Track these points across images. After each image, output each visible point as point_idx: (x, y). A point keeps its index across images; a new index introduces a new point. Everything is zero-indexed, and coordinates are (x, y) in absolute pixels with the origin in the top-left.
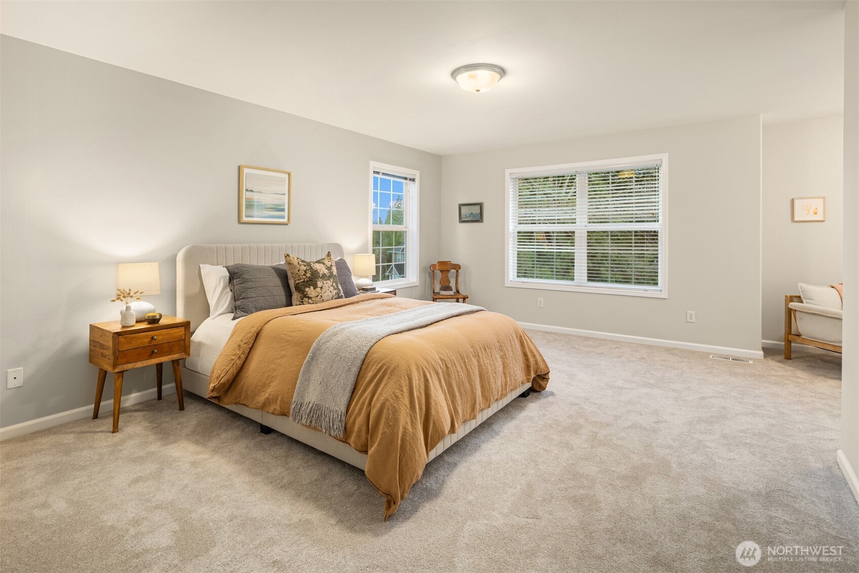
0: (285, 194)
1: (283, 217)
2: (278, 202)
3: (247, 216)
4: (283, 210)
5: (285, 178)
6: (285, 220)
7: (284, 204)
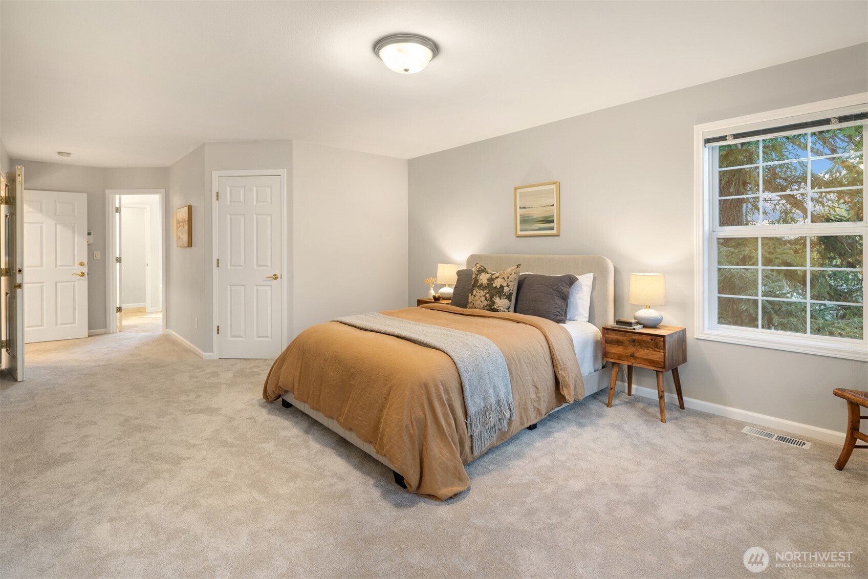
0: (553, 205)
1: (552, 229)
2: (548, 214)
3: (521, 231)
4: (552, 221)
5: (553, 189)
6: (554, 232)
7: (554, 215)
